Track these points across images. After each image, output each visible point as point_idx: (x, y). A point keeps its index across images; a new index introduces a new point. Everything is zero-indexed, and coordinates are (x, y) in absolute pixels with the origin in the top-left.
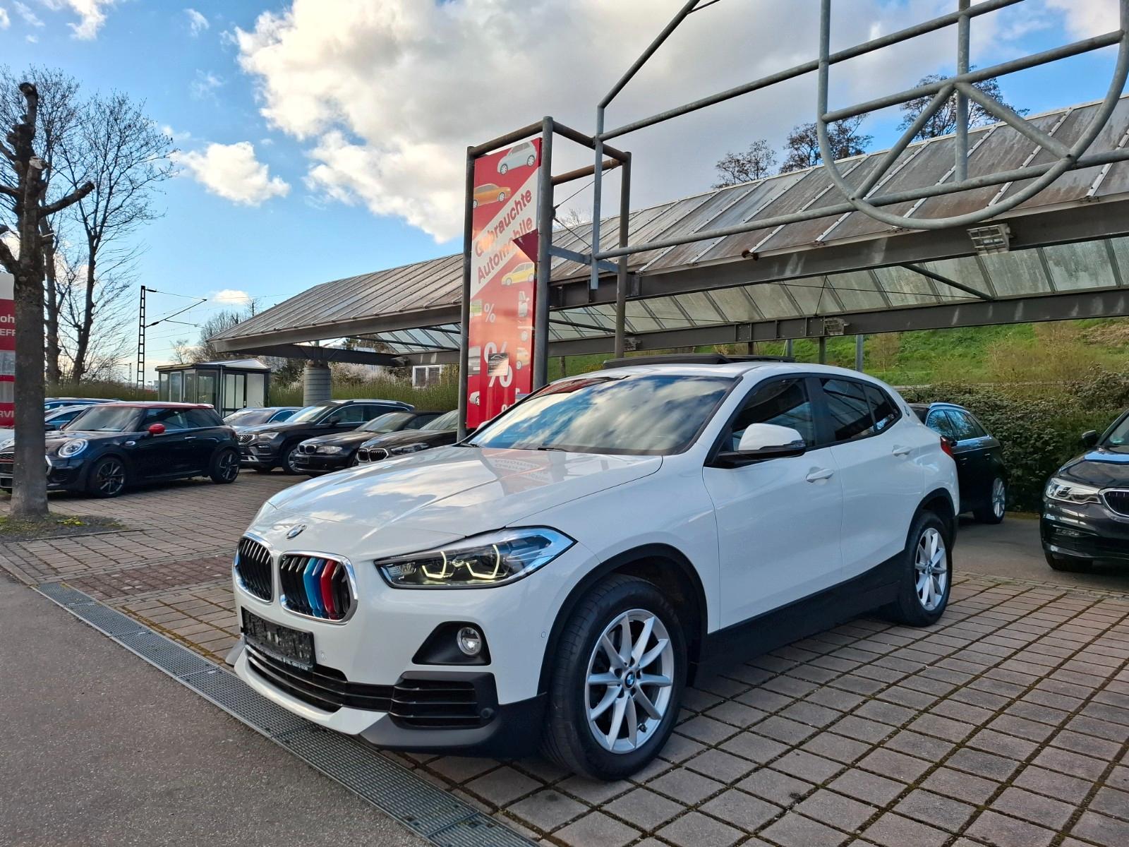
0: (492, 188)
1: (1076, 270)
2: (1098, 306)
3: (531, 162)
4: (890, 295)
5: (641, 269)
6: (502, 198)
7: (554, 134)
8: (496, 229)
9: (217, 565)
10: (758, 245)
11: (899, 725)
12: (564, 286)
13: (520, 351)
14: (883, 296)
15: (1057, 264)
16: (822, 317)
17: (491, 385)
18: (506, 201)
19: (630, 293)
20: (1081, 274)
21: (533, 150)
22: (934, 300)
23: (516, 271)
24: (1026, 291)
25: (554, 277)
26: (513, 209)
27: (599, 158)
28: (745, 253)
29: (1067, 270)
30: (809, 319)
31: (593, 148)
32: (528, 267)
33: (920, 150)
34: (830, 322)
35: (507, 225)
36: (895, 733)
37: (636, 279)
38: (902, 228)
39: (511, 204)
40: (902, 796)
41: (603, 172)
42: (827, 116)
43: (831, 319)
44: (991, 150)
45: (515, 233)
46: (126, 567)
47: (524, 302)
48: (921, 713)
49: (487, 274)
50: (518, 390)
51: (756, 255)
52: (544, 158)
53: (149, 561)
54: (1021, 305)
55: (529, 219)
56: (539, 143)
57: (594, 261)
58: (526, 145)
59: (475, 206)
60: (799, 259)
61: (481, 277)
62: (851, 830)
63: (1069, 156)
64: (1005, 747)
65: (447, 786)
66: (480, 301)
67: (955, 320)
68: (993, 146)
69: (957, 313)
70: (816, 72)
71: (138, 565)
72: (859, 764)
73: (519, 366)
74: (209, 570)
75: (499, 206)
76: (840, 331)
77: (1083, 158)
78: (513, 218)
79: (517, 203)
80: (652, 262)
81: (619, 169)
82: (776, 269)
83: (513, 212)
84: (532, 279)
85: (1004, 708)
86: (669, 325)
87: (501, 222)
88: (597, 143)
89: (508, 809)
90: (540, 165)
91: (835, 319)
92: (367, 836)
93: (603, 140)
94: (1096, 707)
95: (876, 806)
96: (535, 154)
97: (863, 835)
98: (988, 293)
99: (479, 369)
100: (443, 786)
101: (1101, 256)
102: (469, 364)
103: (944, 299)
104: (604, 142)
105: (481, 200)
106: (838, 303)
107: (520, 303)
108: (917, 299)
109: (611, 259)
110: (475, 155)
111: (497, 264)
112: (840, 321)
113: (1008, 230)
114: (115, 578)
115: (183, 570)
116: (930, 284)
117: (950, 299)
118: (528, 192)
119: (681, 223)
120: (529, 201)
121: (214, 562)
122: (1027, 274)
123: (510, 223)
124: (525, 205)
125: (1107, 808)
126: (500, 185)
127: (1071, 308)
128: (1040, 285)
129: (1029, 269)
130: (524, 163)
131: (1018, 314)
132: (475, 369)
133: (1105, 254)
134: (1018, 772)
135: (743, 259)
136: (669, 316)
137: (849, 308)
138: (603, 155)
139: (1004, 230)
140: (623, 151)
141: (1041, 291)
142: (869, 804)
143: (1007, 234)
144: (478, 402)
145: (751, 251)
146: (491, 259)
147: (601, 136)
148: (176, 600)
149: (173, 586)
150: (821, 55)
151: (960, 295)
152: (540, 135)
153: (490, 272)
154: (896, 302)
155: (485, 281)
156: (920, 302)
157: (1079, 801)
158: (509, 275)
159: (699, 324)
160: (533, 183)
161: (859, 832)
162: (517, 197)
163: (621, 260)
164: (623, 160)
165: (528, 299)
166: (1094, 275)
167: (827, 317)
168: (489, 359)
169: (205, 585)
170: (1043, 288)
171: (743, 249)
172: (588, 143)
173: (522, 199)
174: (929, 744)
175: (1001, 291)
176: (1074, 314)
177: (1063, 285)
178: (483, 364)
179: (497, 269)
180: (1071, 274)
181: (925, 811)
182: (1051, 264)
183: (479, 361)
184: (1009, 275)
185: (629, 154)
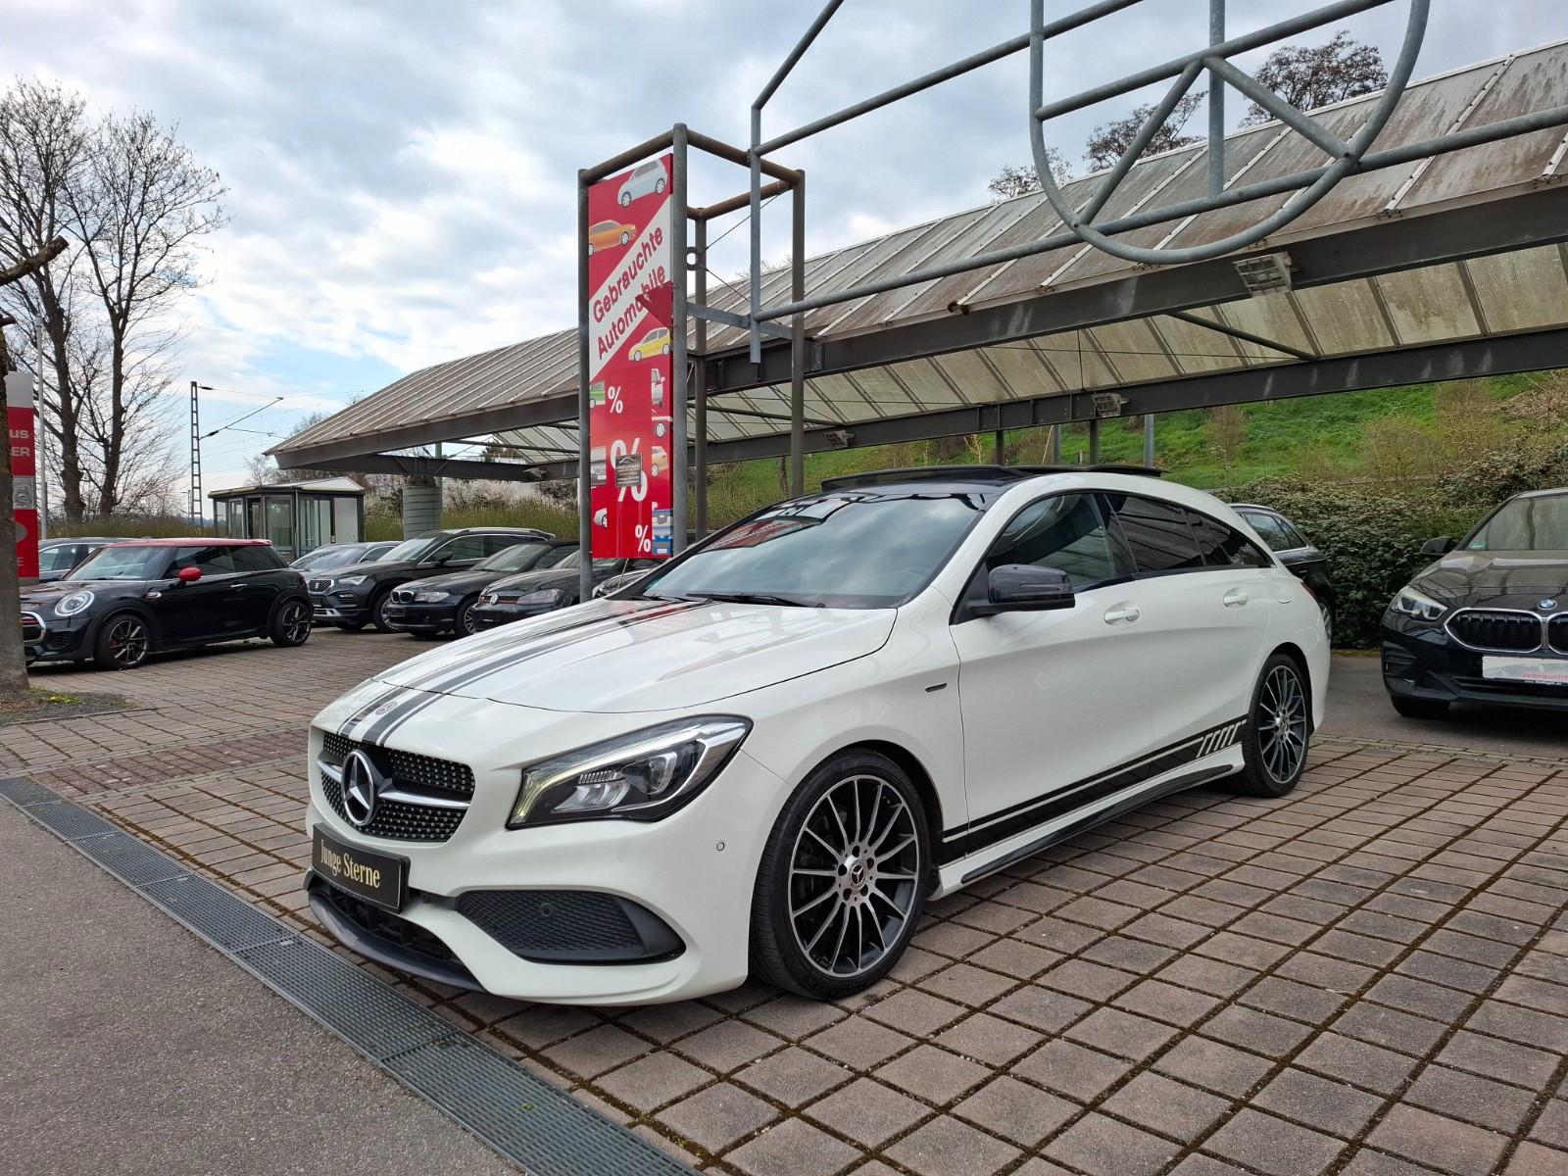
0: (610, 227)
1: (1426, 316)
2: (1457, 363)
3: (660, 189)
4: (1182, 360)
5: (820, 334)
6: (625, 240)
7: (690, 148)
8: (619, 283)
9: (240, 749)
10: (970, 295)
11: (1044, 912)
12: (727, 359)
13: (656, 452)
14: (1171, 360)
15: (1401, 306)
16: (1092, 393)
17: (621, 499)
18: (630, 243)
19: (811, 366)
20: (1433, 319)
21: (662, 172)
22: (1239, 363)
23: (648, 340)
24: (1362, 345)
25: (710, 348)
26: (640, 255)
27: (755, 181)
28: (952, 306)
29: (1415, 315)
30: (1075, 395)
31: (748, 165)
32: (662, 334)
33: (1200, 154)
34: (1102, 398)
35: (633, 278)
36: (1034, 921)
37: (817, 347)
38: (1149, 263)
39: (637, 248)
40: (1006, 994)
41: (763, 203)
42: (1041, 110)
43: (1102, 395)
44: (1289, 150)
45: (644, 288)
46: (117, 755)
47: (658, 383)
48: (1079, 896)
49: (610, 347)
50: (655, 505)
51: (965, 308)
52: (677, 183)
53: (150, 748)
54: (1355, 366)
55: (661, 268)
56: (669, 161)
57: (753, 323)
58: (653, 165)
59: (590, 253)
60: (1026, 312)
61: (602, 350)
62: (921, 1035)
63: (1347, 155)
64: (1164, 935)
65: (431, 1002)
66: (602, 384)
67: (1268, 389)
68: (1292, 144)
69: (1270, 380)
70: (1027, 51)
71: (135, 752)
72: (971, 959)
73: (655, 472)
74: (229, 755)
75: (622, 250)
76: (1116, 410)
77: (1366, 157)
78: (641, 268)
79: (645, 246)
80: (836, 323)
81: (789, 195)
82: (996, 326)
83: (641, 259)
84: (666, 351)
85: (1192, 888)
86: (891, 411)
87: (625, 274)
88: (753, 158)
89: (497, 1026)
90: (672, 192)
91: (1108, 394)
92: (305, 1062)
93: (759, 154)
94: (1312, 884)
95: (968, 1006)
96: (666, 177)
97: (936, 1040)
98: (1310, 351)
99: (604, 477)
100: (425, 1001)
101: (1457, 293)
102: (592, 472)
103: (1253, 362)
104: (763, 157)
105: (598, 243)
106: (1113, 374)
107: (653, 384)
108: (1217, 364)
109: (779, 320)
110: (589, 180)
111: (622, 332)
112: (1115, 397)
113: (1288, 261)
114: (99, 770)
115: (193, 756)
116: (1234, 344)
117: (1261, 361)
118: (658, 230)
119: (884, 268)
120: (659, 243)
121: (237, 745)
122: (1361, 323)
123: (636, 273)
124: (655, 249)
125: (1261, 1001)
126: (623, 222)
127: (1421, 368)
128: (1380, 337)
129: (1362, 315)
130: (652, 190)
131: (1352, 378)
132: (599, 478)
133: (1463, 290)
134: (1170, 962)
135: (949, 314)
136: (890, 399)
137: (1128, 378)
138: (762, 175)
139: (1282, 260)
140: (794, 169)
141: (1382, 345)
142: (959, 1004)
143: (1286, 266)
144: (605, 523)
145: (960, 303)
146: (614, 326)
147: (757, 149)
148: (170, 793)
149: (172, 777)
150: (1033, 25)
151: (1274, 356)
152: (670, 150)
153: (613, 343)
154: (1189, 368)
155: (608, 356)
156: (1221, 367)
157: (1227, 994)
158: (637, 346)
159: (931, 408)
160: (663, 218)
161: (931, 1036)
162: (644, 238)
163: (794, 322)
164: (793, 181)
165: (663, 379)
166: (1451, 321)
167: (1098, 392)
168: (617, 464)
169: (214, 775)
170: (1384, 342)
171: (951, 301)
172: (741, 158)
173: (651, 240)
174: (1072, 932)
175: (1329, 347)
176: (1426, 375)
177: (1410, 337)
178: (610, 471)
179: (623, 338)
180: (1421, 320)
181: (1028, 1010)
182: (1392, 307)
183: (604, 466)
184: (1338, 324)
185: (802, 172)
